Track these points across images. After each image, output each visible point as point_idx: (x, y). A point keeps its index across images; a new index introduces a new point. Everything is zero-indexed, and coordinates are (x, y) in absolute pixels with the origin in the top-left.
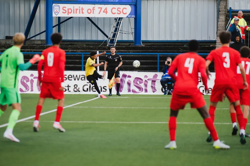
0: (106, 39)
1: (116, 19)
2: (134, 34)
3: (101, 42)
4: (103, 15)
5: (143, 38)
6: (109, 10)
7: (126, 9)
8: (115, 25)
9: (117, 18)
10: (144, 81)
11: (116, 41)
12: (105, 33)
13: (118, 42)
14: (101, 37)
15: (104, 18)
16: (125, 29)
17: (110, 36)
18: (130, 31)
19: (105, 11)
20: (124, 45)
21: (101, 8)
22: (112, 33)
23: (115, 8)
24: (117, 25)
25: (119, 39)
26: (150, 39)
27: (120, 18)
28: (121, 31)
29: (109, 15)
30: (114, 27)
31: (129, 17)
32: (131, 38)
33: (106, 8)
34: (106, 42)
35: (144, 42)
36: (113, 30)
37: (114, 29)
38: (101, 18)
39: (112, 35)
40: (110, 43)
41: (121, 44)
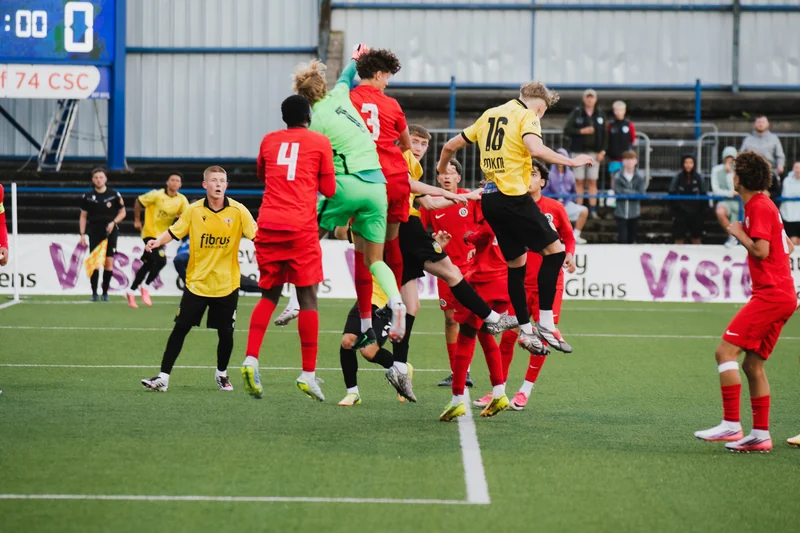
0: (34, 152)
1: (60, 102)
2: (106, 141)
3: (22, 160)
4: (26, 92)
5: (130, 151)
6: (43, 80)
7: (86, 75)
8: (59, 117)
9: (64, 100)
10: (131, 260)
11: (61, 159)
12: (33, 136)
13: (67, 160)
14: (22, 148)
15: (30, 100)
16: (83, 129)
17: (46, 144)
18: (97, 133)
19: (34, 81)
20: (81, 169)
21: (23, 75)
22: (51, 136)
23: (59, 75)
24: (64, 117)
25: (70, 153)
26: (147, 152)
27: (70, 101)
28: (73, 134)
29: (44, 92)
30: (56, 122)
31: (94, 99)
32: (100, 150)
33: (36, 76)
34: (35, 160)
35: (132, 161)
36: (52, 129)
37: (56, 128)
38: (23, 100)
39: (50, 143)
40: (46, 162)
41: (73, 165)
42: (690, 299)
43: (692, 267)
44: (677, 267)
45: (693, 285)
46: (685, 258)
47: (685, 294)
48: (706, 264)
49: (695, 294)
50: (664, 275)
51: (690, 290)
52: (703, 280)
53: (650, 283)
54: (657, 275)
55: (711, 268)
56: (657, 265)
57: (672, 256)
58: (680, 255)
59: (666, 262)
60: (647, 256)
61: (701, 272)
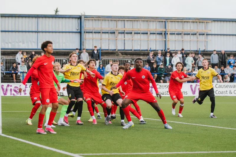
42: (12, 95)
43: (13, 88)
44: (9, 88)
45: (13, 92)
46: (11, 86)
47: (11, 94)
48: (16, 87)
49: (13, 94)
50: (7, 90)
51: (12, 93)
52: (15, 91)
53: (3, 92)
54: (5, 90)
55: (17, 88)
56: (5, 87)
57: (8, 86)
58: (10, 85)
59: (7, 87)
60: (3, 86)
61: (15, 89)
